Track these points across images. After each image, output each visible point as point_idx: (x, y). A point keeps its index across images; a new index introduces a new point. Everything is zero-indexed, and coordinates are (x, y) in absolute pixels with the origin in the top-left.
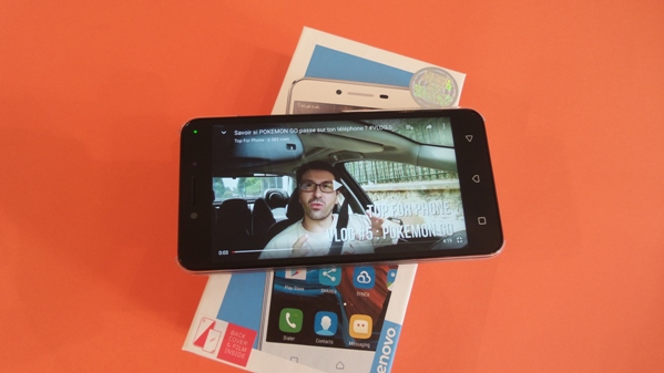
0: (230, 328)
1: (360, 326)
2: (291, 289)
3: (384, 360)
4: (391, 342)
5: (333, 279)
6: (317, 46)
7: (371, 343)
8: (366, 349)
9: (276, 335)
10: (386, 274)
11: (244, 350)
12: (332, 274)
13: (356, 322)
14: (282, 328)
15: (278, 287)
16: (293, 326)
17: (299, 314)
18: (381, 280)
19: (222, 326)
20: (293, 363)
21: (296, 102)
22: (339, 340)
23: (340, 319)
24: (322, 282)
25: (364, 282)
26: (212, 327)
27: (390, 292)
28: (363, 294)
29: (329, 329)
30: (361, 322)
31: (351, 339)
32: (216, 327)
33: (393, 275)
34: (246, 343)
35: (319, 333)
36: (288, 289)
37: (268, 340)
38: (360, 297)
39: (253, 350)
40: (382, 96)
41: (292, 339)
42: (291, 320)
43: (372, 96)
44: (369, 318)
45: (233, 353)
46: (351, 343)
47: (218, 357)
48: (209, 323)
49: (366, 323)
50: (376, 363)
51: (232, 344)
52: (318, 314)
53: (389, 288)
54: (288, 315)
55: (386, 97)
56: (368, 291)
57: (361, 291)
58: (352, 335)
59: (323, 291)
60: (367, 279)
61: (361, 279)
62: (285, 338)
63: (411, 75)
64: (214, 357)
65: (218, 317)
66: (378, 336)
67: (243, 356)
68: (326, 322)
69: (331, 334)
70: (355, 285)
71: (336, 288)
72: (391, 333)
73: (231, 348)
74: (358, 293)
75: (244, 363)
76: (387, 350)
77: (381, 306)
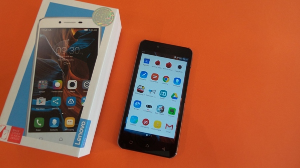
0: (13, 128)
1: (70, 122)
2: (39, 109)
3: (80, 135)
4: (83, 127)
5: (57, 103)
6: (51, 3)
7: (75, 129)
8: (72, 131)
9: (33, 129)
10: (81, 99)
11: (19, 137)
12: (57, 101)
13: (68, 120)
14: (35, 126)
15: (33, 109)
16: (40, 125)
17: (42, 119)
18: (79, 102)
19: (9, 128)
20: (40, 140)
21: (41, 29)
22: (61, 128)
23: (61, 120)
24: (52, 105)
25: (71, 103)
26: (5, 128)
27: (83, 107)
28: (71, 109)
29: (56, 124)
30: (70, 120)
31: (66, 128)
32: (6, 128)
33: (84, 99)
34: (20, 134)
35: (51, 127)
36: (38, 109)
37: (29, 132)
38: (69, 110)
39: (23, 137)
40: (80, 22)
41: (40, 130)
42: (39, 122)
43: (75, 22)
44: (74, 118)
45: (14, 138)
46: (65, 130)
47: (8, 141)
48: (3, 127)
49: (72, 120)
50: (77, 137)
51: (13, 135)
52: (51, 119)
53: (82, 105)
54: (38, 120)
55: (81, 22)
56: (73, 107)
57: (70, 107)
58: (66, 126)
59: (53, 109)
60: (72, 102)
61: (70, 102)
62: (37, 130)
63: (93, 11)
64: (6, 141)
65: (7, 124)
66: (78, 126)
67: (18, 139)
68: (54, 122)
69: (57, 126)
70: (67, 105)
71: (59, 107)
72: (83, 123)
73: (13, 137)
74: (69, 108)
75: (19, 142)
76: (81, 131)
77: (79, 113)
